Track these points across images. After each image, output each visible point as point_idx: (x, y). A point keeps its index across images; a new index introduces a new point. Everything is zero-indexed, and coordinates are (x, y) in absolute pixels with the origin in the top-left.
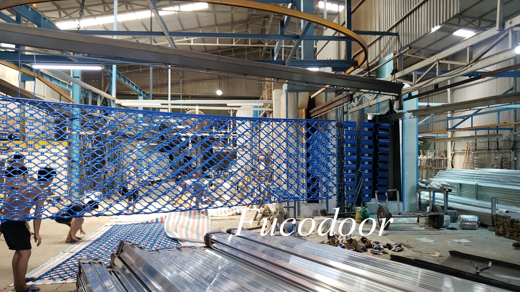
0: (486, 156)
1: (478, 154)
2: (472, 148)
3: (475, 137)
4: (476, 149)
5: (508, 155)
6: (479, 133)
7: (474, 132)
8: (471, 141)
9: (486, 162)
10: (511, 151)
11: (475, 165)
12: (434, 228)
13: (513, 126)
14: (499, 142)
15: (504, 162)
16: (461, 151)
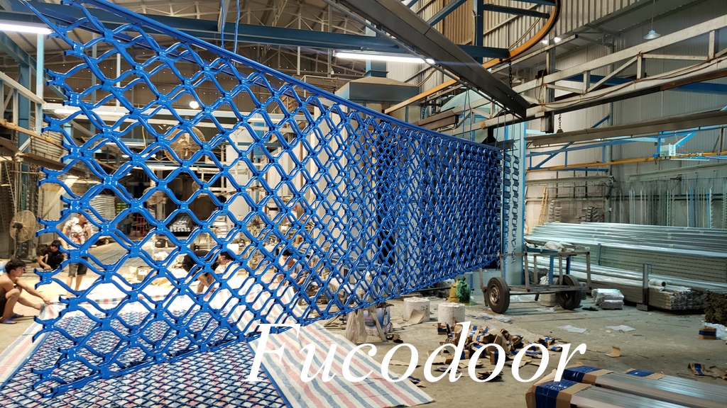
0: (571, 205)
1: (559, 203)
2: (552, 194)
3: (557, 180)
4: (557, 197)
5: (601, 205)
6: (562, 175)
7: (555, 173)
8: (551, 186)
9: (571, 213)
10: (606, 199)
11: (556, 217)
12: (565, 309)
13: (608, 167)
14: (588, 187)
15: (595, 213)
16: (536, 199)
